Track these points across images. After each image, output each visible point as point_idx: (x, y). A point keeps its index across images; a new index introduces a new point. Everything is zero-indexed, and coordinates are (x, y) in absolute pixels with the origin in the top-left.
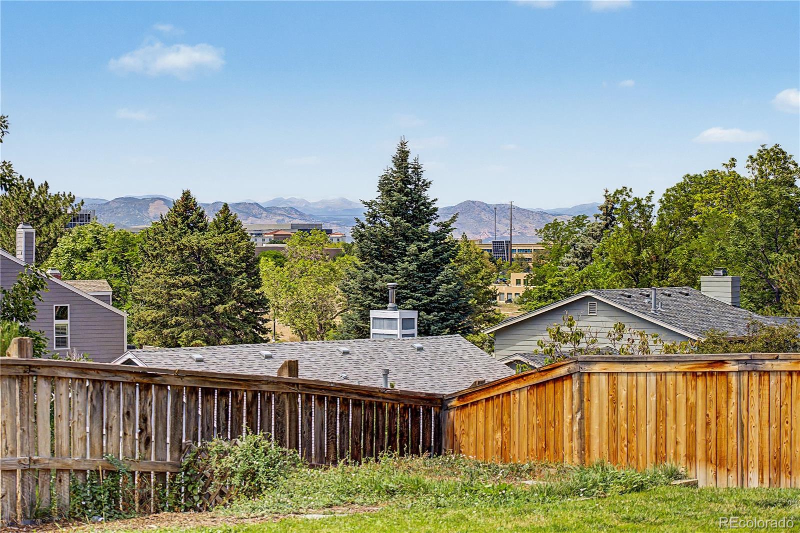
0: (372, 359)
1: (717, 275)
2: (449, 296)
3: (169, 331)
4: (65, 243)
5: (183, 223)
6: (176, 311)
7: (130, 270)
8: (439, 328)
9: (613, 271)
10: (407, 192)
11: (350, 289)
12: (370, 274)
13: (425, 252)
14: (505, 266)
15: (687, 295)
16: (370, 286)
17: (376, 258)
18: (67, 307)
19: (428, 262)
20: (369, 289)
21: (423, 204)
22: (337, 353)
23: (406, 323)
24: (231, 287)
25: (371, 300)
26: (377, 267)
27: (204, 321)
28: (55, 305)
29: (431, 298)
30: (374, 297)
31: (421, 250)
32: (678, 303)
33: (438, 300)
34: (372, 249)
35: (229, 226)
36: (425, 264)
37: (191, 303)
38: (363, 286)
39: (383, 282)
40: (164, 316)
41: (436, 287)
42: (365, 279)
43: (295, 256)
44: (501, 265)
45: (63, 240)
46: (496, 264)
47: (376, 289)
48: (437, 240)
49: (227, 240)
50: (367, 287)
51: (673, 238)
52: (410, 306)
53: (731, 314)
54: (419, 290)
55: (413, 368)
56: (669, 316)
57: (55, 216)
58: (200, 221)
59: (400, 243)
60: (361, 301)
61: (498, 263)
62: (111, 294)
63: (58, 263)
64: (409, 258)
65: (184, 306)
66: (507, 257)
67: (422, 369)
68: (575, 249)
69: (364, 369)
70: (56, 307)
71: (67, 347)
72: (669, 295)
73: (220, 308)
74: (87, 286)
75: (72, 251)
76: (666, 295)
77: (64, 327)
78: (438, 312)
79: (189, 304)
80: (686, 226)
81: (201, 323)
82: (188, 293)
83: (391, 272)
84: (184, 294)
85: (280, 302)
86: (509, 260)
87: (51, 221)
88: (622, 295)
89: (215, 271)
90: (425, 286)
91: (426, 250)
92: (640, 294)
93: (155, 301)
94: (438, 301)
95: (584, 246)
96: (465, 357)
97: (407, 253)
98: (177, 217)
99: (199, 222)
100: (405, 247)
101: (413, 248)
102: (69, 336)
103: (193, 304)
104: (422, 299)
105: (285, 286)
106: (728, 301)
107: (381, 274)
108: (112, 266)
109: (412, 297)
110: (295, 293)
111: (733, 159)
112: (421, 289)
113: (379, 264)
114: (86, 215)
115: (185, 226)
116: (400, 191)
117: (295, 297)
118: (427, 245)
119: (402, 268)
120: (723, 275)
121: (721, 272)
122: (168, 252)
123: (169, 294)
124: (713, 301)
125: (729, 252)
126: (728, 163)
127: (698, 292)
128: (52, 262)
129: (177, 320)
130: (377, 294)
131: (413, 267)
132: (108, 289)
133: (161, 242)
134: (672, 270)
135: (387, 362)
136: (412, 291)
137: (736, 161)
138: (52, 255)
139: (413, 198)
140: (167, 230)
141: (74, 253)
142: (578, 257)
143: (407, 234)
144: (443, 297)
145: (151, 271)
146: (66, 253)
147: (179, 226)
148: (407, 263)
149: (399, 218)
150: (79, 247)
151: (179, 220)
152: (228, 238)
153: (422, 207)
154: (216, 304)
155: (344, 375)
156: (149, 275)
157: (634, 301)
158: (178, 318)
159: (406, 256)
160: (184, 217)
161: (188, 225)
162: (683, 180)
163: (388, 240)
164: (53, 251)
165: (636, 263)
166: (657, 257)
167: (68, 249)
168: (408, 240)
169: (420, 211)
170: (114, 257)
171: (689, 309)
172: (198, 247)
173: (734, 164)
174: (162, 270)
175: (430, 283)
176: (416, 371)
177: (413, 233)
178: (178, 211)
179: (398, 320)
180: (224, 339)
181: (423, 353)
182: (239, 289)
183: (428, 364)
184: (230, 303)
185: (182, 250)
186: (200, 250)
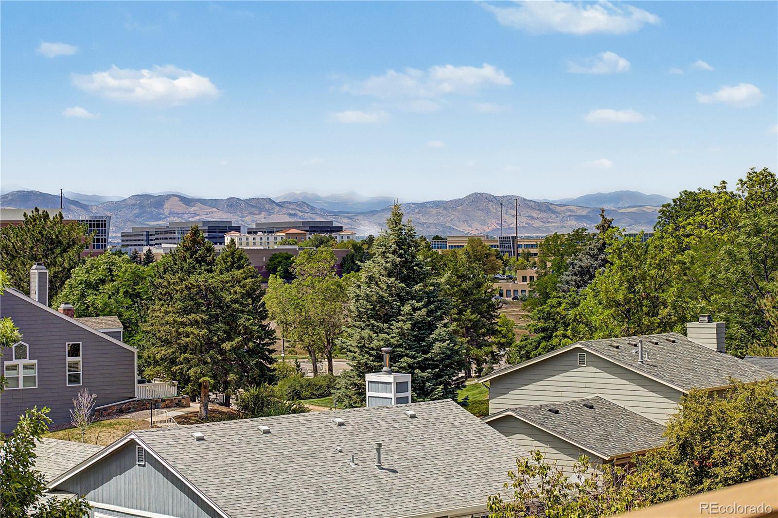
0: (366, 429)
1: (702, 321)
2: (443, 354)
3: (177, 367)
4: (79, 274)
5: (191, 257)
6: (184, 349)
7: (141, 303)
8: (434, 385)
9: (606, 307)
10: (401, 253)
11: (348, 346)
12: (366, 333)
13: (419, 312)
14: (511, 261)
15: (674, 342)
16: (367, 345)
17: (372, 317)
18: (79, 344)
19: (422, 321)
20: (366, 348)
21: (416, 265)
22: (333, 425)
23: (400, 387)
24: (237, 324)
25: (368, 358)
26: (373, 326)
27: (211, 358)
28: (67, 343)
29: (425, 356)
30: (371, 355)
31: (415, 309)
32: (665, 351)
33: (432, 357)
34: (368, 309)
35: (236, 260)
36: (419, 322)
37: (198, 340)
38: (359, 345)
39: (378, 341)
40: (173, 353)
41: (430, 346)
42: (362, 338)
43: (302, 273)
44: (507, 261)
45: (76, 272)
46: (502, 260)
47: (373, 348)
48: (431, 297)
49: (233, 277)
50: (364, 345)
51: (663, 276)
52: (405, 364)
53: (717, 361)
54: (414, 348)
55: (406, 437)
56: (656, 367)
57: (69, 246)
58: (208, 255)
59: (394, 303)
60: (357, 359)
61: (504, 258)
62: (122, 330)
63: (71, 293)
64: (403, 318)
65: (192, 343)
66: (514, 252)
67: (415, 438)
68: (573, 268)
69: (358, 440)
70: (68, 345)
71: (79, 383)
72: (656, 344)
73: (227, 346)
74: (98, 323)
75: (85, 282)
76: (653, 343)
77: (76, 364)
78: (433, 369)
79: (197, 342)
80: (675, 264)
81: (209, 360)
82: (196, 331)
83: (386, 330)
84: (192, 332)
85: (289, 319)
86: (516, 256)
87: (65, 251)
88: (610, 346)
89: (221, 308)
90: (420, 344)
91: (420, 309)
92: (628, 344)
93: (164, 338)
94: (432, 359)
95: (582, 264)
96: (457, 423)
97: (402, 312)
98: (185, 251)
99: (207, 257)
100: (400, 307)
101: (407, 308)
102: (81, 372)
103: (201, 342)
104: (417, 357)
105: (293, 304)
106: (714, 347)
107: (377, 333)
108: (123, 299)
109: (407, 355)
110: (303, 310)
111: (724, 182)
112: (416, 347)
113: (375, 323)
114: (102, 221)
115: (193, 260)
116: (394, 253)
117: (303, 314)
118: (420, 304)
119: (397, 328)
120: (709, 322)
121: (706, 319)
122: (177, 291)
123: (177, 332)
124: (699, 347)
125: (720, 279)
126: (719, 186)
127: (684, 337)
128: (66, 294)
129: (185, 357)
130: (374, 353)
131: (408, 325)
132: (119, 326)
133: (169, 282)
134: (662, 307)
135: (380, 432)
136: (406, 349)
137: (726, 183)
138: (66, 286)
139: (406, 259)
140: (176, 264)
141: (88, 285)
142: (576, 276)
143: (401, 294)
144: (437, 355)
145: (160, 309)
146: (80, 284)
147: (188, 261)
148: (402, 322)
149: (393, 279)
150: (92, 279)
151: (188, 255)
152: (234, 276)
153: (415, 268)
154: (223, 341)
155: (339, 448)
156: (158, 314)
157: (622, 351)
158: (186, 355)
159: (400, 315)
160: (192, 251)
161: (196, 259)
162: (679, 196)
163: (383, 300)
164: (67, 282)
165: (627, 301)
166: (648, 294)
167: (81, 280)
168: (403, 301)
169: (414, 271)
170: (125, 290)
171: (675, 358)
172: (205, 286)
173: (725, 186)
174: (171, 309)
175: (424, 341)
176: (409, 440)
177: (407, 293)
178: (187, 246)
179: (393, 384)
180: (231, 375)
181: (415, 421)
182: (245, 326)
183: (420, 432)
184: (237, 340)
185: (190, 288)
186: (207, 288)
